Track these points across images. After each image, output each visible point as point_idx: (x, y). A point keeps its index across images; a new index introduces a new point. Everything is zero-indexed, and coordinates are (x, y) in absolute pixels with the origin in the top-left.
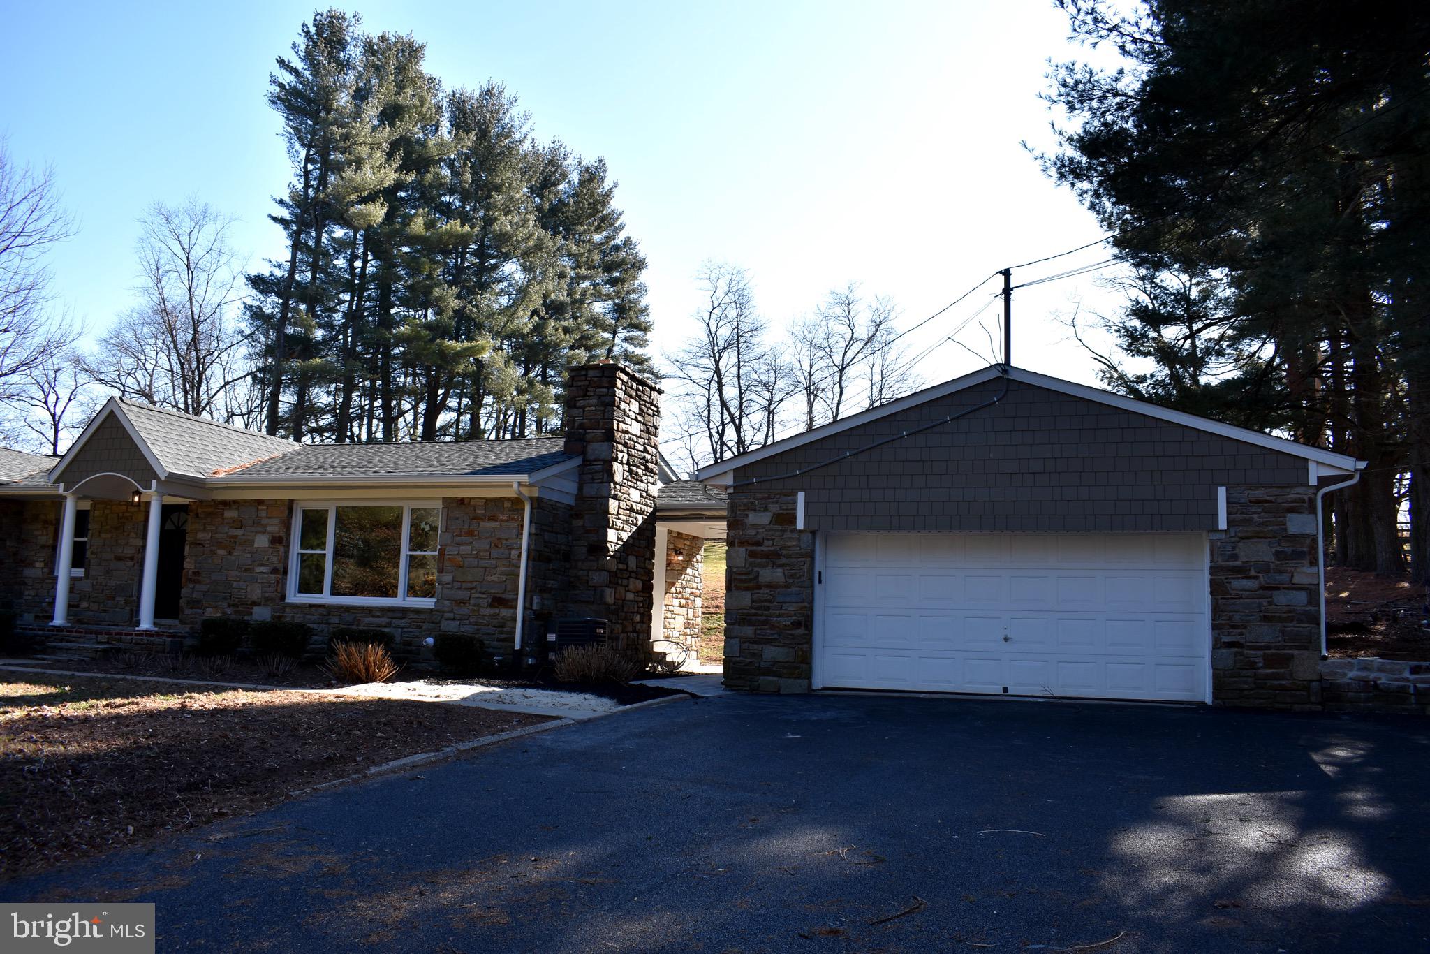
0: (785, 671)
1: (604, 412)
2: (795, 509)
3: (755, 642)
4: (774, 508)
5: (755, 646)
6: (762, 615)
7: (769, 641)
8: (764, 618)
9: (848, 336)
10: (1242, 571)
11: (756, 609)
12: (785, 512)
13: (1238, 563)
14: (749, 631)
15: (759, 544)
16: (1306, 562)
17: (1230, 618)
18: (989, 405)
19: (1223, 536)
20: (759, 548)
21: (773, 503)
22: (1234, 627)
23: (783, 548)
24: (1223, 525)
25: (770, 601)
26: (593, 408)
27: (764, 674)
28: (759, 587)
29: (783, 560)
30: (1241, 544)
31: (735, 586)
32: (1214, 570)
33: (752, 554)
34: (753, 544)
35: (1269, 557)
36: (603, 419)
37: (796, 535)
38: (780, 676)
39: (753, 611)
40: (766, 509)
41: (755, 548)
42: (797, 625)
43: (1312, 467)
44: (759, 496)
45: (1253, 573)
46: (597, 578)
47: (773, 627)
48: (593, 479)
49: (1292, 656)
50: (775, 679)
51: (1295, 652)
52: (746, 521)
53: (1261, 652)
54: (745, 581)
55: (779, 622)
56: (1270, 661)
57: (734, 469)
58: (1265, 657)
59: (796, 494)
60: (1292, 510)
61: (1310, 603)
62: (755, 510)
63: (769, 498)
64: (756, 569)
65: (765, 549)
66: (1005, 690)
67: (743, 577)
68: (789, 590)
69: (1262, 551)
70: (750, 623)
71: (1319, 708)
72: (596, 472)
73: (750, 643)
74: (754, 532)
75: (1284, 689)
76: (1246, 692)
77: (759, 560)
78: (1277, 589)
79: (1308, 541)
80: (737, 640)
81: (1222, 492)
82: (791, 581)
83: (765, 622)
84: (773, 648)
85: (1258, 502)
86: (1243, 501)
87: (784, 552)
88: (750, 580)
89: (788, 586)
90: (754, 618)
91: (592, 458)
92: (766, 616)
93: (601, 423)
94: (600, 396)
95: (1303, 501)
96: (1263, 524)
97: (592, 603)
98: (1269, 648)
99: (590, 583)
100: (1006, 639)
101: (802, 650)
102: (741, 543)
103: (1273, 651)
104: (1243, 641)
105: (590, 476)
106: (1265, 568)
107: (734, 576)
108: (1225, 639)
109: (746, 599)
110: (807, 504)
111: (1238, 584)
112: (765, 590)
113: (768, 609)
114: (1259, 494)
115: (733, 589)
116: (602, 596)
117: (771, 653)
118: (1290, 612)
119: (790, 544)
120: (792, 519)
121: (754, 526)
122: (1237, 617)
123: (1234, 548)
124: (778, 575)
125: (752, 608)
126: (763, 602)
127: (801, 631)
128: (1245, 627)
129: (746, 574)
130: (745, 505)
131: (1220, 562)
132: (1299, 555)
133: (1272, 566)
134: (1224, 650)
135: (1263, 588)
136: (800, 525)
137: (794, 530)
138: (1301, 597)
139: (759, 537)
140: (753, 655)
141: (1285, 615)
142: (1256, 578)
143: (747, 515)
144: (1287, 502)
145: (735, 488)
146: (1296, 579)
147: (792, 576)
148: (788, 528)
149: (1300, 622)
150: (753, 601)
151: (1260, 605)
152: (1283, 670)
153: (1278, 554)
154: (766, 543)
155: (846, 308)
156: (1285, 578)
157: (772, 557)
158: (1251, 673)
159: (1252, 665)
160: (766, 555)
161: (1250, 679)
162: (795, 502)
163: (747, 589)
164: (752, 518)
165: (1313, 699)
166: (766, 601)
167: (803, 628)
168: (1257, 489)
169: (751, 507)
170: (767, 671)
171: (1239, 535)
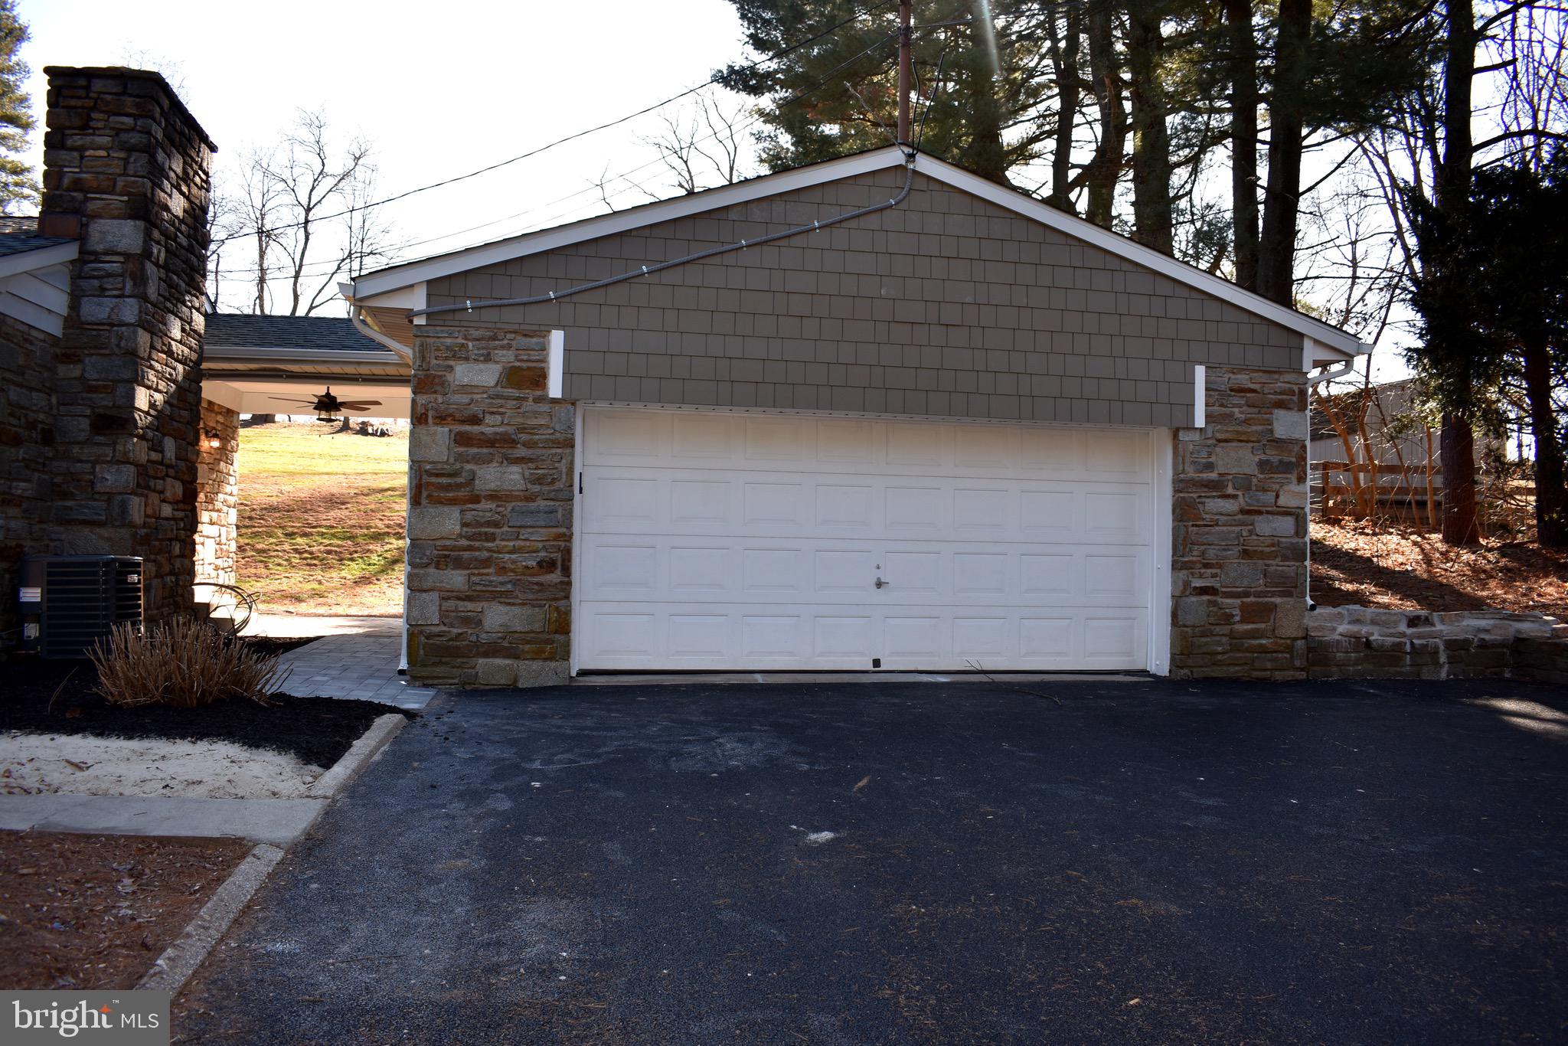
0: (527, 647)
1: (126, 161)
2: (544, 360)
3: (468, 598)
4: (506, 357)
5: (470, 606)
6: (478, 549)
7: (495, 596)
8: (486, 554)
9: (318, 168)
10: (1216, 487)
11: (468, 538)
12: (524, 365)
13: (1213, 476)
14: (456, 579)
15: (475, 420)
16: (1293, 477)
17: (1203, 553)
18: (882, 210)
19: (1196, 437)
20: (476, 429)
21: (502, 347)
22: (1206, 566)
23: (522, 429)
24: (1200, 421)
25: (496, 525)
26: (103, 153)
27: (486, 655)
28: (476, 499)
29: (521, 452)
30: (1218, 449)
31: (429, 496)
32: (1180, 485)
33: (462, 439)
34: (463, 422)
35: (1252, 469)
36: (125, 174)
37: (544, 408)
38: (517, 657)
39: (464, 542)
40: (488, 359)
41: (467, 428)
42: (548, 566)
43: (1308, 345)
44: (476, 334)
45: (1230, 490)
46: (112, 478)
47: (502, 570)
48: (102, 289)
49: (1274, 607)
50: (508, 662)
51: (1278, 600)
52: (449, 377)
53: (1238, 601)
54: (448, 487)
55: (514, 562)
56: (1251, 613)
57: (429, 282)
58: (1243, 608)
59: (544, 334)
60: (1281, 405)
61: (1297, 533)
62: (467, 359)
63: (494, 338)
64: (468, 467)
65: (488, 430)
66: (877, 663)
67: (444, 480)
68: (532, 505)
69: (1240, 460)
70: (459, 564)
71: (1303, 675)
72: (109, 275)
73: (459, 599)
74: (465, 399)
75: (1263, 650)
76: (1219, 657)
77: (475, 450)
78: (1259, 513)
79: (1296, 448)
80: (435, 596)
81: (1200, 372)
82: (536, 488)
83: (486, 563)
84: (503, 609)
85: (1241, 390)
86: (1223, 387)
87: (523, 437)
88: (459, 486)
89: (530, 498)
90: (466, 554)
91: (100, 248)
92: (489, 550)
93: (121, 183)
94: (118, 132)
95: (1292, 393)
96: (1246, 422)
97: (101, 524)
98: (1247, 595)
99: (99, 487)
100: (879, 584)
101: (557, 609)
102: (442, 419)
103: (1252, 599)
104: (1217, 586)
105: (96, 283)
106: (1245, 484)
107: (426, 479)
108: (1197, 583)
109: (449, 522)
110: (567, 351)
111: (1215, 505)
112: (485, 505)
113: (491, 538)
114: (1243, 379)
115: (424, 502)
116: (124, 509)
117: (497, 617)
118: (1273, 545)
119: (534, 422)
120: (539, 378)
121: (465, 389)
122: (1211, 553)
123: (1210, 454)
124: (513, 477)
125: (460, 536)
126: (481, 525)
127: (555, 577)
128: (1220, 566)
129: (450, 475)
130: (448, 348)
131: (1191, 473)
132: (1285, 467)
133: (1255, 480)
134: (1194, 599)
135: (1243, 512)
136: (555, 389)
137: (543, 399)
138: (1286, 525)
139: (475, 409)
140: (466, 621)
141: (1268, 550)
142: (1235, 497)
143: (451, 368)
144: (1276, 393)
145: (429, 315)
146: (1282, 501)
147: (539, 480)
148: (531, 394)
149: (1285, 558)
150: (464, 525)
151: (1239, 535)
152: (1263, 626)
153: (1263, 465)
154: (489, 419)
155: (316, 132)
156: (1269, 497)
157: (501, 445)
158: (1225, 630)
159: (1228, 618)
160: (491, 442)
161: (1224, 639)
162: (544, 348)
163: (453, 502)
164: (463, 374)
165: (1297, 663)
166: (489, 524)
167: (558, 572)
168: (1240, 371)
169: (459, 354)
170: (492, 650)
171: (1219, 436)
